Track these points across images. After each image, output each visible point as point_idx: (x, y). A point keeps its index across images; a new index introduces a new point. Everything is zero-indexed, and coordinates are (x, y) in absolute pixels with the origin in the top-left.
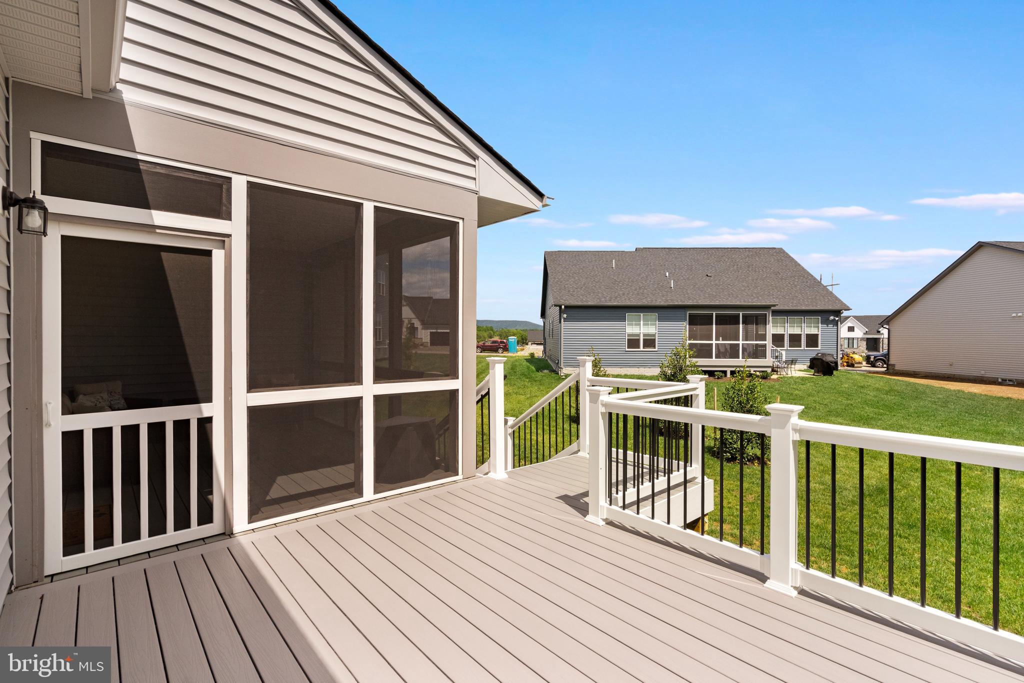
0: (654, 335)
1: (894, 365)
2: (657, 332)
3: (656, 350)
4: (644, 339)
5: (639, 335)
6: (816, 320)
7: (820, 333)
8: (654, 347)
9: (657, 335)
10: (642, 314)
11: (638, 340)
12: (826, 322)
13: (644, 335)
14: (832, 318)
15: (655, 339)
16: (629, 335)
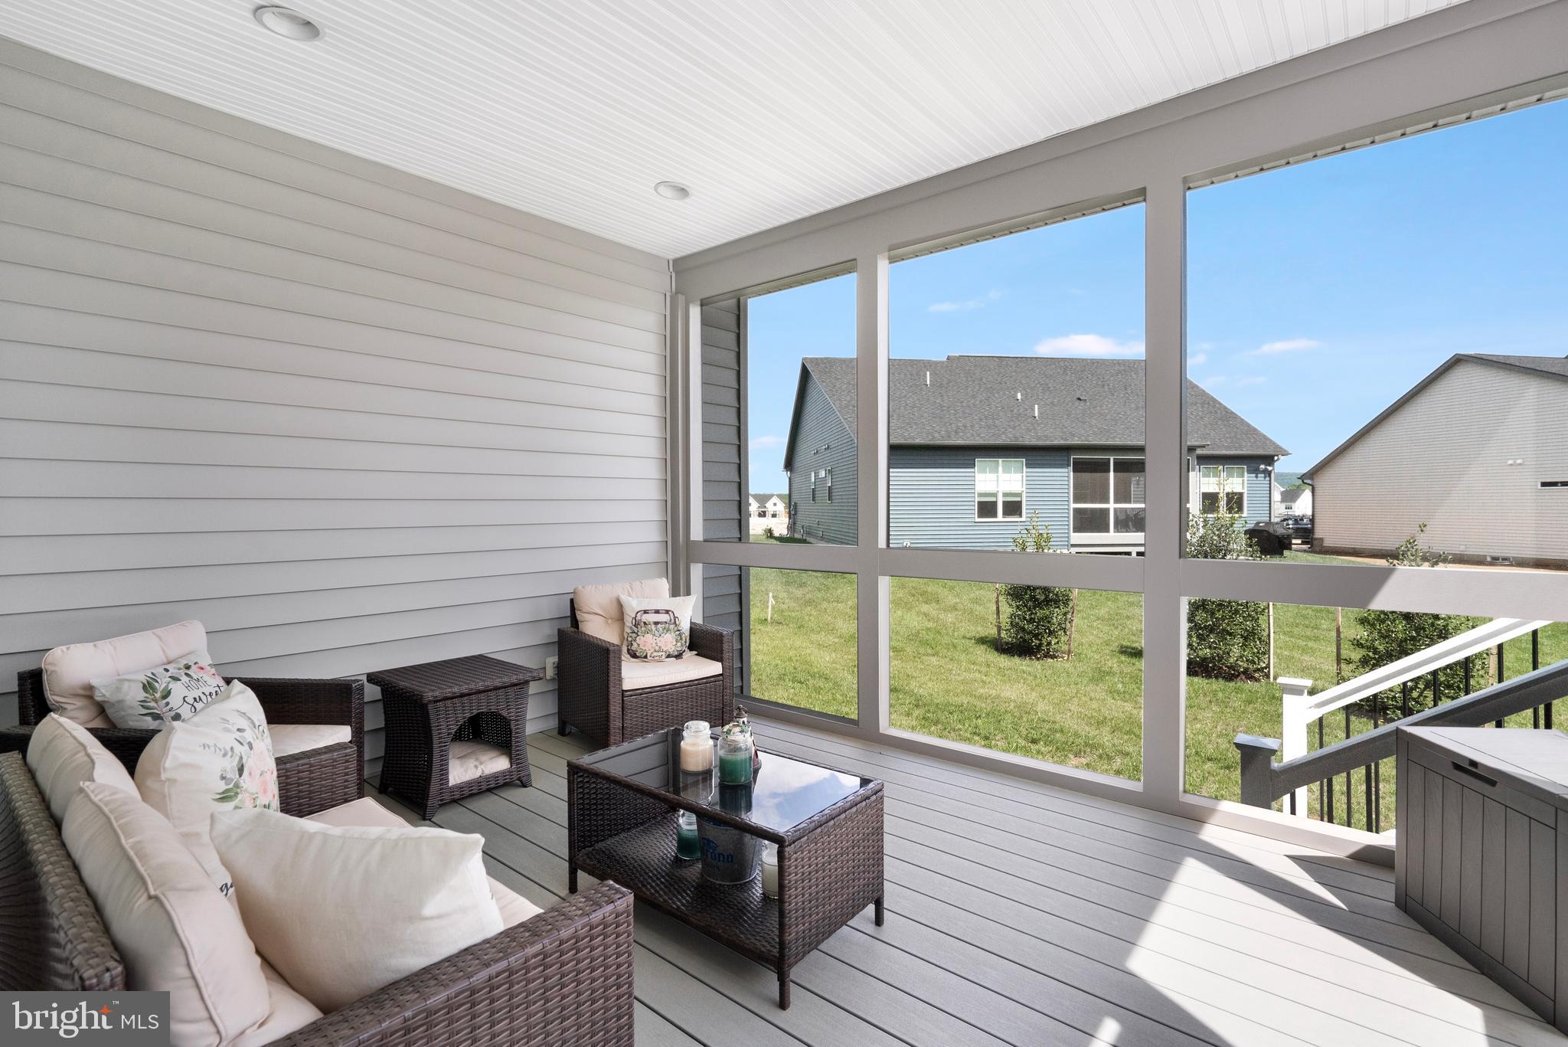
0: (1020, 495)
1: (1322, 540)
2: (1024, 489)
3: (1023, 519)
4: (1004, 502)
5: (995, 495)
6: (1241, 471)
7: (1245, 491)
8: (1020, 515)
9: (1024, 495)
10: (1000, 460)
11: (995, 504)
12: (1255, 471)
13: (1005, 495)
14: (1262, 467)
15: (1021, 502)
16: (980, 495)
